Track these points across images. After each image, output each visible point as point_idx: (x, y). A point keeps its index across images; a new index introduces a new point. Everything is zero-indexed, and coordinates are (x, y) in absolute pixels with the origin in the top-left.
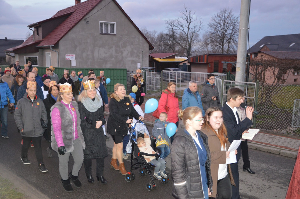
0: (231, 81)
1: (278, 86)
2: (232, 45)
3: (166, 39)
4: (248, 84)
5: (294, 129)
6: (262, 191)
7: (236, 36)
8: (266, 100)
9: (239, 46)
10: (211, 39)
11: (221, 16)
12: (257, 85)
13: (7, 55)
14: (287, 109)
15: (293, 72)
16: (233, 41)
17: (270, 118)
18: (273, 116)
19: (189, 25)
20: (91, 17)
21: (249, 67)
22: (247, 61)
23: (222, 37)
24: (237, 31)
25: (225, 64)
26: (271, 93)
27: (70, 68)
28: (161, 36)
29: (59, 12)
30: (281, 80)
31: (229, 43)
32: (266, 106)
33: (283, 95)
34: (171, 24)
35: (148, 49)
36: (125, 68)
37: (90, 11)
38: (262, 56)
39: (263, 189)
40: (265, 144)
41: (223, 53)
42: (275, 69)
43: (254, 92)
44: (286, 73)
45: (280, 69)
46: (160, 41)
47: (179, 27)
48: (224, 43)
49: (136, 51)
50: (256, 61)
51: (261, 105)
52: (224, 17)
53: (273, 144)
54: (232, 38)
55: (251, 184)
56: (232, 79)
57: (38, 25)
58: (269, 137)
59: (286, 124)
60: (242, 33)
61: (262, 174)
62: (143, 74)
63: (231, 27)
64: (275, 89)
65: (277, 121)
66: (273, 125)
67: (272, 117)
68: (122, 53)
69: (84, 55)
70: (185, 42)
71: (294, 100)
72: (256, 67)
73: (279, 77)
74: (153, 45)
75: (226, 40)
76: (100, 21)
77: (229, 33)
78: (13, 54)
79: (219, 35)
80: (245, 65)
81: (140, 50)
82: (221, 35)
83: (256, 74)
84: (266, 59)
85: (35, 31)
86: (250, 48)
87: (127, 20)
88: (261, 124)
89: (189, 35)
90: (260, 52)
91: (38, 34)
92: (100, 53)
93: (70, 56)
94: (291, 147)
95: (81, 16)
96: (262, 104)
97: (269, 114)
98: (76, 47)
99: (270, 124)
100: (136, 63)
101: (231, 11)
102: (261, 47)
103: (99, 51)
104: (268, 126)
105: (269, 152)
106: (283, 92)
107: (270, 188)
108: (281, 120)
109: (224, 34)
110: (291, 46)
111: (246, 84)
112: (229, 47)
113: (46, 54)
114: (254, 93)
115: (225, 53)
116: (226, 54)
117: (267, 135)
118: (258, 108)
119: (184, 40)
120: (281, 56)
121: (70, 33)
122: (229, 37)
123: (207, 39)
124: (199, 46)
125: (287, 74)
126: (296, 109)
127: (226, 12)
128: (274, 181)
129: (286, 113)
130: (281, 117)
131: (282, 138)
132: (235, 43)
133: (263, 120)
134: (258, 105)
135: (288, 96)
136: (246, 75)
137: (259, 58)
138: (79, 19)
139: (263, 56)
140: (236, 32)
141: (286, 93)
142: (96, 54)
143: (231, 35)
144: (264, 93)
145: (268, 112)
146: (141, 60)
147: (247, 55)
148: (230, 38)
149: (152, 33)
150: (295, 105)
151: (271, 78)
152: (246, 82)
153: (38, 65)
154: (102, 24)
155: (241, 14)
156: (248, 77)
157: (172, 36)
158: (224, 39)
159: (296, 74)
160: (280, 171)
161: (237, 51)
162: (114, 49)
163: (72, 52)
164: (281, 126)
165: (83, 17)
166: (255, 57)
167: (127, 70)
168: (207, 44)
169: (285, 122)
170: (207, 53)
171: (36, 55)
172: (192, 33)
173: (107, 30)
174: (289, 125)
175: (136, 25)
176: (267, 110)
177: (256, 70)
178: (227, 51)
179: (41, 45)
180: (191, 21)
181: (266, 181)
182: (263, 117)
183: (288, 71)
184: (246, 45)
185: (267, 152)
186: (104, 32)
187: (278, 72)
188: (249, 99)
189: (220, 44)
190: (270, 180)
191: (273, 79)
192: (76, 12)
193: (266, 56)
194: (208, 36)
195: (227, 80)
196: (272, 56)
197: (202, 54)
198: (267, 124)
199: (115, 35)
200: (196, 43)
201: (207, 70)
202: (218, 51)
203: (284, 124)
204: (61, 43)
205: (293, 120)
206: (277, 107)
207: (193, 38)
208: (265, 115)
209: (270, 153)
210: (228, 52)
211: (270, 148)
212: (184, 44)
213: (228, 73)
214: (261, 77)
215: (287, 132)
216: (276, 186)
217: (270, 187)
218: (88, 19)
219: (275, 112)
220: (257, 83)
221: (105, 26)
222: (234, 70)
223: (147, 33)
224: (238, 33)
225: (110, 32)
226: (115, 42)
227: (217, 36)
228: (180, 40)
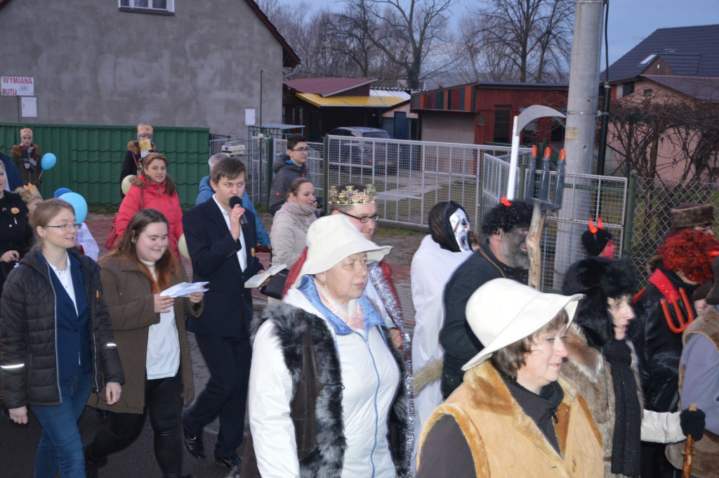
1: (697, 188)
2: (554, 55)
3: (340, 32)
4: (602, 182)
7: (566, 26)
8: (660, 233)
9: (574, 57)
10: (487, 32)
12: (631, 185)
16: (557, 41)
21: (607, 128)
22: (599, 108)
23: (522, 27)
24: (569, 9)
27: (15, 122)
28: (325, 23)
30: (706, 171)
31: (544, 47)
35: (279, 62)
36: (202, 126)
38: (647, 92)
41: (523, 79)
42: (688, 134)
43: (621, 206)
45: (704, 135)
46: (322, 38)
48: (528, 49)
49: (240, 71)
50: (629, 109)
51: (642, 250)
54: (554, 32)
60: (584, 18)
62: (264, 146)
64: (688, 197)
68: (194, 75)
69: (66, 78)
70: (403, 42)
72: (627, 127)
73: (700, 162)
74: (298, 49)
75: (534, 39)
77: (543, 15)
79: (512, 21)
80: (594, 122)
81: (255, 65)
82: (520, 21)
83: (629, 153)
84: (661, 102)
86: (610, 64)
89: (414, 19)
90: (640, 79)
93: (16, 81)
96: (646, 245)
98: (36, 52)
100: (240, 109)
102: (645, 62)
103: (115, 67)
109: (527, 17)
111: (595, 182)
112: (543, 62)
115: (530, 81)
116: (534, 83)
118: (635, 260)
119: (399, 35)
120: (705, 94)
122: (544, 30)
123: (474, 34)
124: (447, 57)
132: (564, 47)
134: (635, 249)
136: (596, 152)
137: (637, 98)
139: (650, 91)
140: (567, 12)
142: (106, 77)
143: (552, 22)
144: (655, 213)
146: (257, 101)
147: (601, 87)
148: (549, 32)
149: (293, 12)
151: (675, 162)
152: (595, 176)
156: (604, 160)
157: (361, 23)
158: (527, 36)
161: (568, 74)
162: (165, 61)
163: (22, 69)
166: (625, 94)
167: (212, 132)
168: (473, 52)
170: (473, 78)
172: (424, 15)
177: (630, 136)
178: (536, 75)
184: (598, 55)
186: (132, 4)
187: (699, 144)
189: (514, 51)
191: (682, 165)
193: (662, 92)
194: (477, 24)
196: (680, 93)
197: (456, 83)
199: (172, 14)
200: (438, 46)
201: (471, 135)
202: (507, 73)
207: (428, 31)
210: (540, 76)
212: (399, 49)
213: (541, 145)
214: (645, 160)
220: (631, 179)
223: (279, 11)
224: (572, 17)
225: (154, 6)
226: (171, 37)
227: (505, 23)
228: (385, 37)
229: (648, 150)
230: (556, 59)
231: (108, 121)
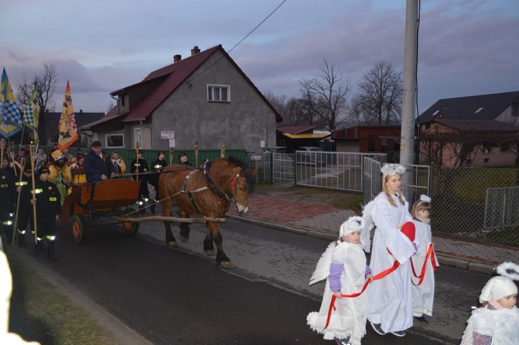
1: (462, 169)
2: (393, 113)
3: (299, 106)
4: (418, 167)
5: (488, 231)
6: (445, 324)
7: (398, 100)
8: (446, 190)
9: (403, 114)
10: (364, 104)
11: (376, 73)
12: (431, 169)
13: (83, 134)
14: (477, 202)
15: (482, 148)
16: (395, 106)
17: (453, 217)
18: (457, 213)
19: (331, 87)
20: (195, 79)
21: (419, 144)
22: (415, 135)
23: (379, 101)
24: (399, 93)
25: (385, 140)
26: (452, 179)
27: (167, 149)
28: (293, 103)
29: (152, 73)
30: (466, 161)
31: (389, 110)
32: (446, 198)
33: (470, 183)
34: (306, 85)
35: (274, 121)
36: (242, 149)
37: (194, 71)
38: (436, 127)
39: (445, 320)
40: (446, 253)
41: (380, 124)
42: (456, 145)
43: (427, 178)
44: (472, 151)
45: (464, 146)
46: (292, 109)
47: (318, 89)
48: (382, 111)
49: (258, 125)
50: (429, 135)
51: (438, 198)
52: (380, 74)
53: (458, 253)
54: (393, 103)
56: (395, 161)
57: (124, 92)
58: (451, 244)
59: (476, 224)
60: (407, 96)
61: (444, 297)
62: (269, 156)
63: (390, 88)
64: (458, 174)
65: (462, 220)
66: (456, 226)
67: (455, 215)
68: (239, 128)
69: (187, 131)
70: (327, 110)
71: (486, 189)
72: (428, 143)
73: (462, 157)
74: (282, 114)
75: (384, 106)
76: (208, 85)
77: (388, 96)
78: (90, 133)
79: (374, 99)
80: (413, 141)
81: (264, 122)
82: (378, 99)
83: (429, 154)
84: (443, 132)
85: (119, 100)
86: (419, 115)
87: (245, 82)
88: (439, 225)
89: (331, 100)
90: (433, 122)
91: (123, 104)
92: (209, 128)
93: (167, 133)
94: (483, 258)
95: (183, 79)
96: (439, 196)
97: (451, 210)
98: (175, 120)
99: (452, 225)
100: (258, 141)
101: (390, 65)
102: (434, 114)
103: (207, 125)
104: (450, 227)
105: (452, 265)
106: (469, 179)
107: (456, 319)
108: (468, 219)
109: (381, 97)
110: (478, 111)
111: (415, 168)
112: (389, 116)
113: (135, 132)
114: (427, 180)
115: (383, 124)
116: (385, 125)
117: (448, 241)
119: (325, 107)
120: (463, 127)
121: (166, 102)
122: (389, 102)
123: (358, 105)
124: (346, 115)
125: (474, 152)
126: (489, 203)
127: (384, 67)
128: (461, 308)
129: (475, 209)
130: (468, 214)
131: (470, 245)
132: (398, 109)
133: (441, 219)
136: (415, 154)
137: (432, 130)
138: (180, 82)
139: (438, 127)
140: (398, 94)
141: (474, 179)
142: (203, 130)
143: (392, 99)
144: (442, 181)
145: (449, 207)
146: (265, 137)
147: (416, 126)
148: (391, 103)
150: (487, 197)
151: (451, 158)
152: (415, 165)
153: (123, 147)
154: (210, 88)
155: (405, 70)
156: (418, 158)
157: (308, 102)
158: (381, 105)
159: (486, 152)
160: (470, 294)
161: (401, 121)
162: (227, 122)
163: (169, 128)
164: (468, 228)
165: (185, 79)
166: (426, 128)
167: (247, 151)
168: (357, 113)
169: (474, 222)
170: (358, 123)
171: (121, 134)
172: (336, 98)
173: (217, 96)
174: (480, 225)
175: (257, 89)
176: (447, 205)
177: (430, 147)
178: (386, 122)
179: (128, 119)
180: (334, 80)
181: (450, 308)
182: (441, 215)
183: (475, 148)
184: (414, 112)
185: (450, 265)
186: (213, 99)
187: (462, 150)
188: (421, 189)
189: (376, 112)
190: (455, 307)
191: (454, 159)
192: (175, 73)
193: (443, 127)
194: (359, 101)
196: (452, 127)
197: (350, 127)
198: (448, 224)
199: (229, 103)
200: (342, 111)
201: (358, 149)
202: (373, 121)
203: (472, 224)
204: (155, 116)
205: (485, 219)
206: (461, 200)
207: (337, 105)
208: (445, 211)
209: (454, 266)
210: (387, 122)
211: (453, 260)
212: (325, 113)
213: (390, 152)
214: (437, 157)
215: (478, 236)
216: (464, 316)
217: (456, 317)
218: (192, 82)
219: (459, 207)
220: (431, 166)
221: (214, 91)
222: (397, 147)
223: (274, 99)
224: (401, 96)
225: (222, 99)
226: (229, 112)
227: (371, 100)
228: (319, 108)
229: (438, 153)
230: (395, 114)
231: (204, 148)
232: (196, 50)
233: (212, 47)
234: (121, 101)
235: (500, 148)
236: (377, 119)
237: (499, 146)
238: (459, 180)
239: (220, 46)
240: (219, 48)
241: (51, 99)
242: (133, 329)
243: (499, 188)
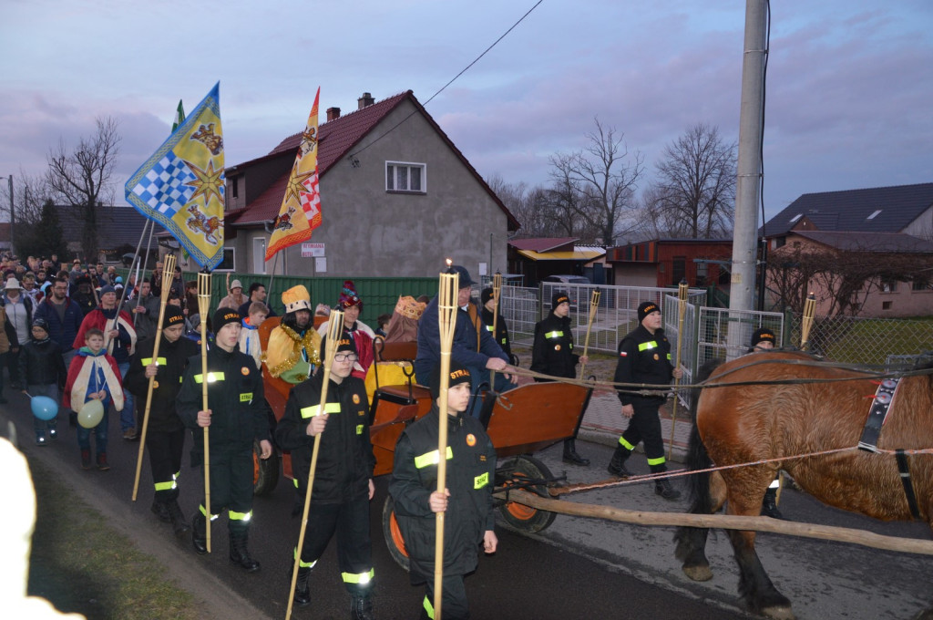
0: (719, 310)
1: (842, 320)
2: (719, 217)
3: (550, 203)
4: (763, 316)
6: (807, 600)
7: (728, 194)
9: (736, 219)
10: (665, 200)
11: (690, 145)
12: (787, 319)
13: (162, 245)
15: (879, 283)
16: (722, 206)
19: (608, 168)
20: (365, 151)
21: (765, 273)
22: (758, 258)
23: (693, 196)
24: (730, 181)
25: (702, 266)
26: (824, 339)
27: (311, 276)
28: (539, 196)
29: (287, 140)
30: (849, 307)
31: (711, 211)
33: (856, 346)
34: (563, 165)
35: (504, 227)
37: (363, 136)
38: (796, 244)
39: (808, 594)
41: (695, 236)
42: (832, 277)
44: (861, 288)
45: (846, 279)
46: (536, 208)
47: (584, 172)
48: (698, 212)
49: (475, 234)
50: (783, 258)
52: (696, 147)
54: (719, 199)
55: (778, 580)
56: (721, 303)
57: (237, 173)
60: (743, 188)
61: (806, 552)
63: (714, 172)
64: (835, 328)
68: (441, 239)
69: (348, 243)
70: (599, 210)
71: (886, 356)
72: (782, 272)
73: (843, 299)
74: (518, 217)
75: (703, 205)
76: (387, 162)
77: (710, 186)
78: (174, 244)
79: (685, 191)
80: (754, 269)
81: (486, 230)
82: (691, 191)
83: (783, 292)
84: (809, 252)
85: (229, 186)
86: (766, 222)
87: (452, 158)
89: (608, 192)
90: (790, 234)
91: (235, 194)
92: (388, 240)
93: (312, 246)
95: (342, 150)
98: (327, 224)
100: (474, 263)
101: (714, 131)
102: (793, 220)
103: (383, 234)
106: (855, 338)
107: (828, 592)
109: (697, 188)
110: (872, 217)
111: (757, 316)
112: (710, 222)
113: (254, 244)
115: (701, 237)
116: (704, 239)
119: (596, 204)
120: (845, 245)
122: (711, 197)
123: (655, 202)
124: (634, 220)
125: (864, 290)
127: (703, 135)
128: (837, 572)
132: (727, 210)
135: (870, 347)
136: (757, 292)
137: (789, 249)
138: (336, 156)
139: (799, 243)
140: (729, 183)
141: (863, 339)
142: (376, 242)
143: (717, 192)
146: (488, 257)
147: (760, 241)
148: (714, 199)
149: (514, 189)
151: (823, 299)
152: (757, 312)
153: (234, 270)
154: (390, 168)
155: (741, 140)
156: (763, 299)
157: (566, 195)
158: (697, 202)
159: (887, 290)
161: (732, 231)
162: (419, 228)
163: (317, 238)
165: (346, 152)
166: (778, 246)
168: (654, 215)
170: (655, 236)
171: (229, 246)
172: (615, 188)
173: (404, 184)
175: (474, 170)
177: (784, 279)
178: (705, 232)
179: (243, 221)
180: (614, 157)
181: (817, 572)
183: (867, 283)
184: (756, 216)
186: (396, 188)
187: (842, 285)
189: (688, 215)
190: (827, 570)
191: (828, 302)
192: (328, 139)
193: (809, 244)
194: (657, 195)
195: (708, 306)
196: (824, 245)
197: (641, 240)
199: (424, 194)
200: (627, 212)
201: (654, 280)
202: (682, 231)
207: (619, 201)
210: (708, 234)
212: (598, 216)
213: (711, 287)
214: (797, 298)
216: (844, 586)
217: (829, 588)
218: (358, 157)
220: (787, 315)
221: (398, 178)
222: (725, 279)
223: (504, 189)
224: (733, 187)
225: (412, 188)
226: (423, 211)
227: (679, 193)
228: (585, 206)
229: (800, 290)
230: (721, 220)
231: (377, 274)
232: (367, 99)
233: (395, 95)
234: (231, 188)
235: (911, 283)
236: (689, 227)
237: (910, 279)
238: (837, 340)
239: (410, 93)
240: (408, 97)
241: (107, 183)
242: (244, 596)
243: (908, 356)
